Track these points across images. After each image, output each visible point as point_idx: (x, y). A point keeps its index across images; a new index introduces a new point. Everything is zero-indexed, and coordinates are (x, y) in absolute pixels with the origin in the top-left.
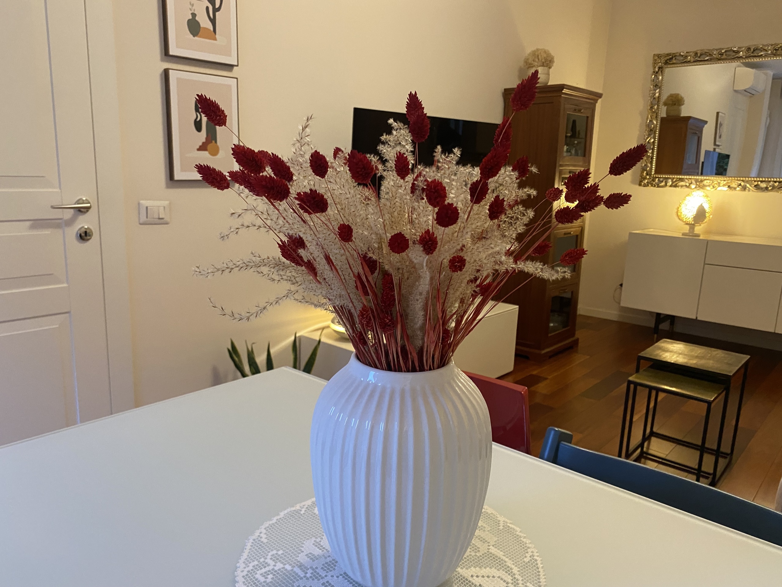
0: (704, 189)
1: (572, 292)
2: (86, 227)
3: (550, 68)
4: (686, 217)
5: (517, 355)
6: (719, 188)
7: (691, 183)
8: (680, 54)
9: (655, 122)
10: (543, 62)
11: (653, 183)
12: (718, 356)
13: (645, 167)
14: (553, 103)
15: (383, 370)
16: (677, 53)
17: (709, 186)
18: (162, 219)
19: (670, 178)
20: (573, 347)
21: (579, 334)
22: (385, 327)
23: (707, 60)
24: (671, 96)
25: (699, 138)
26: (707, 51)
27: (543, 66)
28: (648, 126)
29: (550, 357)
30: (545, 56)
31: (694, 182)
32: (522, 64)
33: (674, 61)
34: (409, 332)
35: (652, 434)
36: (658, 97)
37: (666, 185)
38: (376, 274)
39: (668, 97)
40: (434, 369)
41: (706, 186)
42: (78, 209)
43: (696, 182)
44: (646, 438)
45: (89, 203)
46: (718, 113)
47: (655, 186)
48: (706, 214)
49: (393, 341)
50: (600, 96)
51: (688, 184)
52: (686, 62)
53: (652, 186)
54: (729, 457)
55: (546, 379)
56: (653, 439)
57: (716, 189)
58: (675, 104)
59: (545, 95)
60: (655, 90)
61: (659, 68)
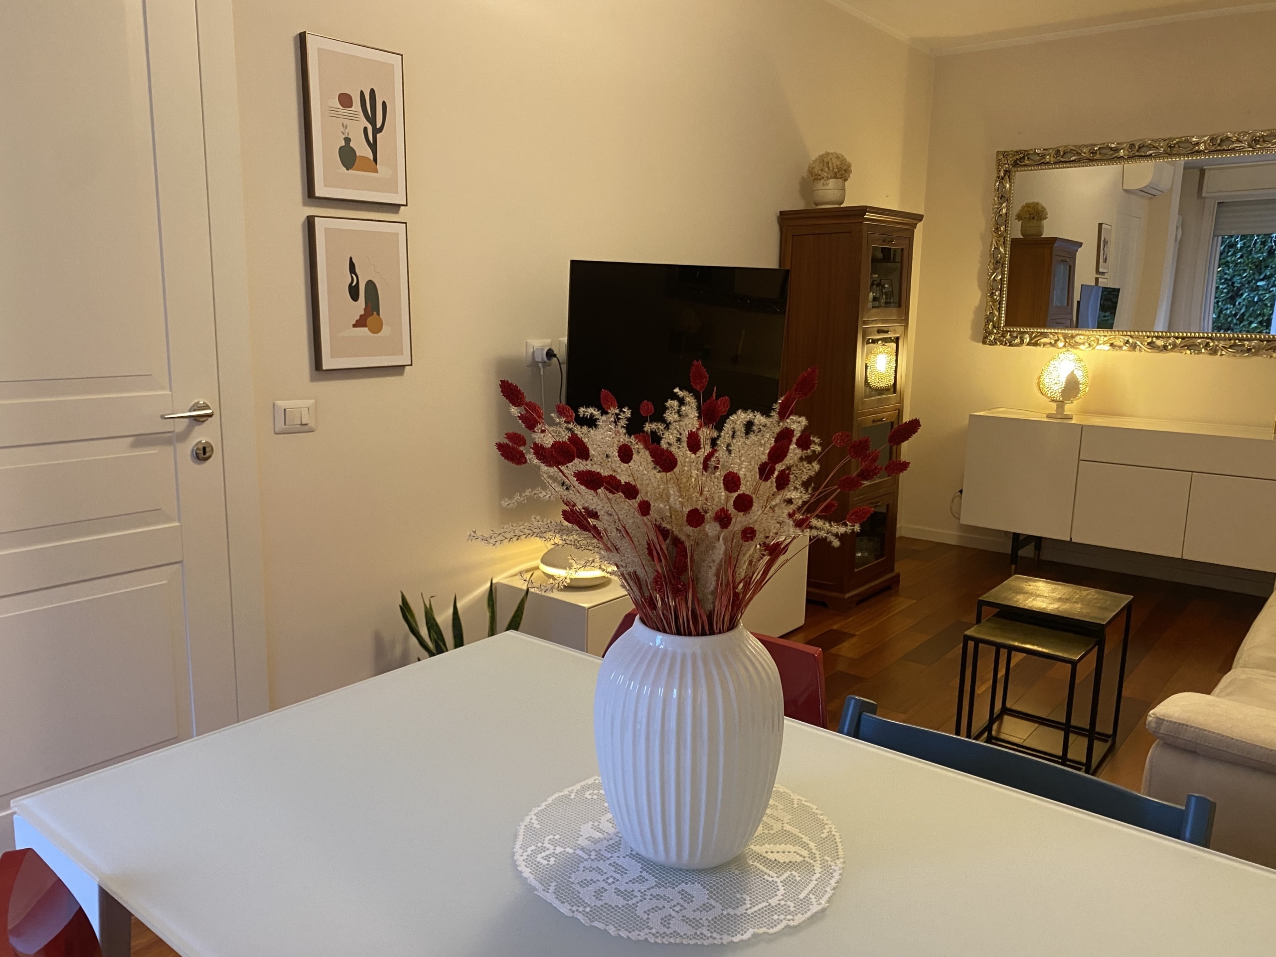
0: (1077, 349)
1: (888, 506)
2: (204, 441)
3: (846, 180)
4: (1052, 391)
5: (809, 601)
6: (1098, 347)
7: (1058, 340)
8: (1035, 152)
9: (1002, 250)
10: (836, 173)
11: (1002, 341)
12: (1089, 597)
13: (991, 315)
14: (851, 232)
15: (672, 634)
16: (1032, 150)
17: (1083, 344)
18: (307, 424)
19: (1027, 332)
20: (891, 587)
21: (900, 567)
22: (676, 593)
23: (1074, 161)
24: (1028, 205)
25: (1070, 266)
26: (1073, 148)
27: (835, 177)
28: (993, 255)
29: (859, 603)
30: (838, 163)
31: (1061, 338)
32: (805, 173)
33: (1027, 162)
34: (700, 596)
35: (1005, 711)
36: (1006, 214)
37: (1022, 342)
38: (668, 541)
39: (1023, 208)
40: (724, 632)
41: (1080, 344)
42: (193, 418)
43: (1065, 339)
44: (995, 718)
45: (209, 408)
46: (1100, 225)
47: (1006, 344)
48: (1080, 386)
49: (684, 605)
50: (919, 218)
51: (1053, 342)
52: (1042, 163)
53: (1002, 344)
54: (1110, 740)
55: (853, 635)
56: (1006, 718)
57: (1094, 348)
58: (1033, 218)
59: (838, 222)
60: (1002, 204)
61: (1006, 171)
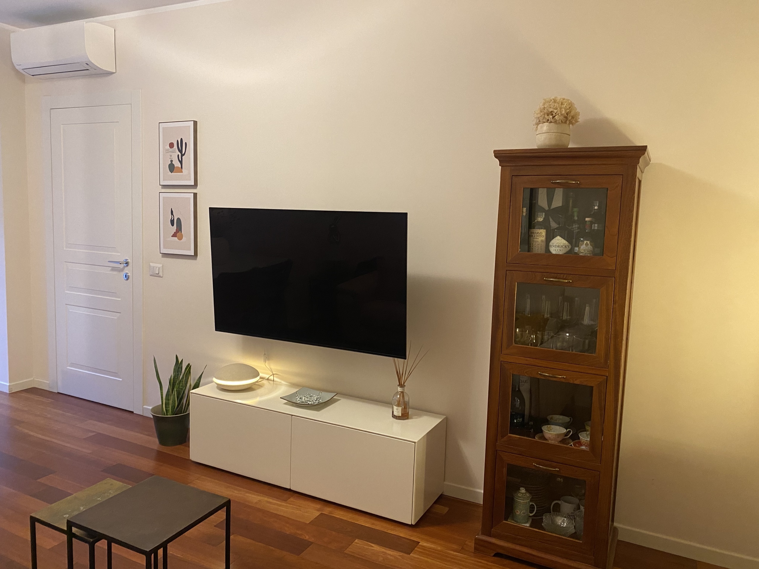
18: (158, 274)
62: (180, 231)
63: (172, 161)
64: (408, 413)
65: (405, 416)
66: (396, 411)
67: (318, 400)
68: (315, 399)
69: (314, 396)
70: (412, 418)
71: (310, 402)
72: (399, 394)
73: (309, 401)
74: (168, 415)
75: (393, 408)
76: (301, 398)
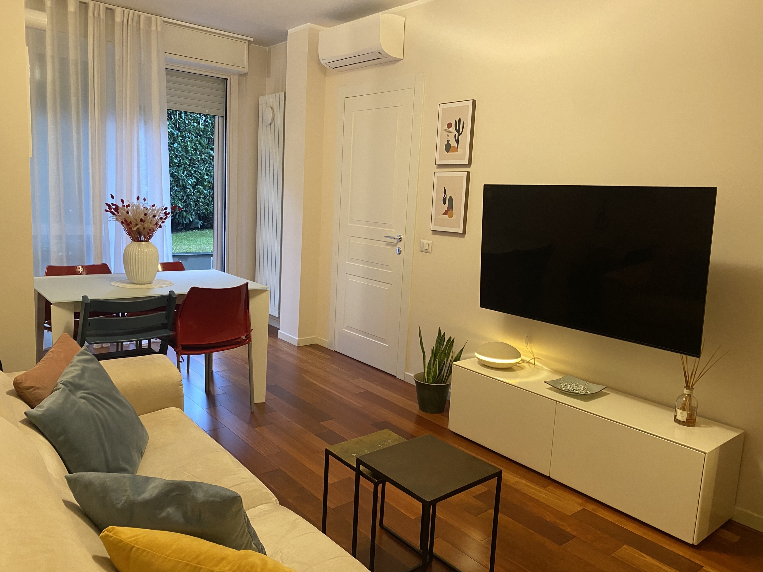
18: (427, 250)
62: (451, 210)
63: (448, 141)
64: (695, 419)
65: (690, 422)
66: (680, 415)
67: (585, 390)
68: (582, 389)
69: (580, 385)
70: (699, 426)
71: (577, 391)
72: (685, 396)
73: (575, 390)
74: (429, 383)
75: (675, 412)
76: (566, 386)
